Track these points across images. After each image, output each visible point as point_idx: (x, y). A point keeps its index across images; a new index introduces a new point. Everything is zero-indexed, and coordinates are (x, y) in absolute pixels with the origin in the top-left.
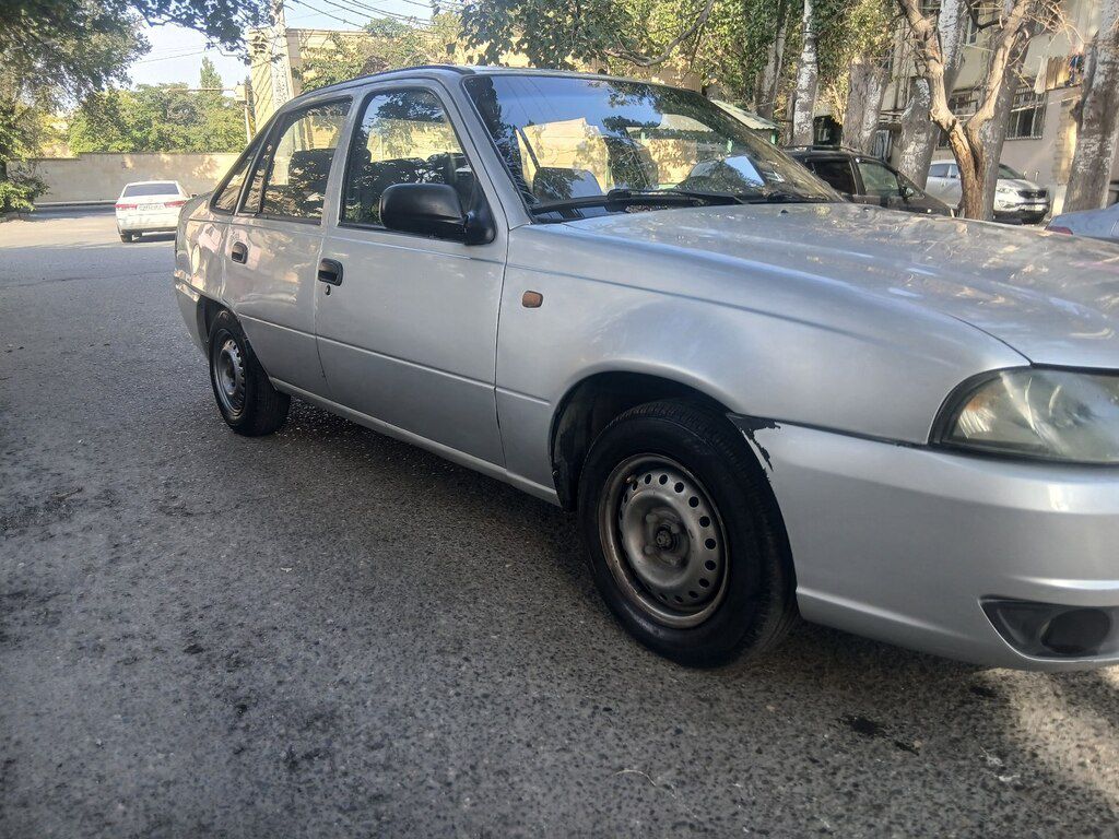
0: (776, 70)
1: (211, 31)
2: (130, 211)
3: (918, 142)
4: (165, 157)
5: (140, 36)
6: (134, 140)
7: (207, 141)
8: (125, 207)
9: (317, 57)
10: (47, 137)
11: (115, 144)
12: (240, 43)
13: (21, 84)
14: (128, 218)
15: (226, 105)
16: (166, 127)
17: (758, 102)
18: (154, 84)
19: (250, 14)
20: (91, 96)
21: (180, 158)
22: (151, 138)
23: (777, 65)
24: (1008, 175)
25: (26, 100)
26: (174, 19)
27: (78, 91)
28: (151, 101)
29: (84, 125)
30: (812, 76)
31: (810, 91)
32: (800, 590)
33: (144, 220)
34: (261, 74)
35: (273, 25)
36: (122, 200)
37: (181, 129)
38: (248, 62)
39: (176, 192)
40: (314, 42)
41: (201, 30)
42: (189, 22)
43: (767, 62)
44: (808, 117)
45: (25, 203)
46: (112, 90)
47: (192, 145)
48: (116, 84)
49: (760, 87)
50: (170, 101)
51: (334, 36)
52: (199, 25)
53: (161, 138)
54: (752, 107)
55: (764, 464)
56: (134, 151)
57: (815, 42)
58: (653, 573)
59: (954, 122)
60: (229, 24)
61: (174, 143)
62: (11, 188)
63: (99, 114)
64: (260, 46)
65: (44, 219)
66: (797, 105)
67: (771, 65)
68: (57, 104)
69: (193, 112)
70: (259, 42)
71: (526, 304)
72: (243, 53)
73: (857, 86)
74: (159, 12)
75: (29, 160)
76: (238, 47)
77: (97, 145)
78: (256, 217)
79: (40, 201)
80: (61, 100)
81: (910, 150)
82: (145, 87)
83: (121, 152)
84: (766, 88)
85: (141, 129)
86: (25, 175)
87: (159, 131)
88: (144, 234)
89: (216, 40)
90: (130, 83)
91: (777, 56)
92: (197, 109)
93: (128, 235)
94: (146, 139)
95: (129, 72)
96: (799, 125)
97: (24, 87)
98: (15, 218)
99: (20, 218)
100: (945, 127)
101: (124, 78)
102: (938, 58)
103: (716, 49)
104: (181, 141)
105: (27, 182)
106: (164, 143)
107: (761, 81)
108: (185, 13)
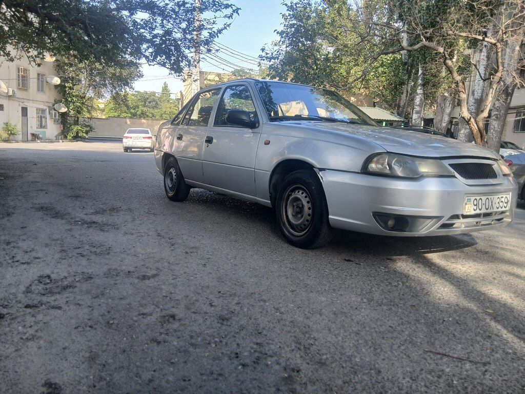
0: (407, 97)
1: (172, 69)
2: (129, 139)
3: (466, 129)
4: (143, 121)
5: (140, 71)
6: (131, 113)
7: (161, 116)
8: (127, 137)
9: (211, 83)
10: (96, 110)
11: (123, 114)
12: (183, 74)
13: (89, 87)
14: (127, 142)
15: (171, 102)
16: (145, 109)
17: (398, 109)
18: (142, 91)
19: (187, 63)
20: (117, 93)
21: (150, 121)
22: (138, 113)
23: (407, 94)
24: (515, 148)
25: (90, 93)
26: (159, 64)
27: (112, 91)
28: (140, 98)
29: (112, 105)
30: (421, 100)
31: (420, 106)
32: (330, 217)
33: (134, 143)
34: (188, 88)
35: (196, 68)
36: (126, 135)
37: (151, 110)
38: (184, 81)
39: (148, 133)
40: (210, 77)
41: (168, 68)
42: (164, 65)
43: (402, 93)
44: (419, 117)
45: (85, 135)
46: (126, 92)
47: (155, 117)
48: (128, 89)
49: (399, 103)
50: (148, 99)
51: (219, 75)
52: (168, 66)
53: (142, 114)
54: (395, 111)
55: (321, 181)
56: (131, 118)
57: (424, 85)
58: (294, 221)
59: (470, 118)
60: (179, 66)
61: (147, 116)
62: (80, 128)
63: (119, 101)
64: (190, 76)
65: (90, 142)
66: (414, 112)
67: (405, 94)
68: (103, 96)
69: (157, 103)
70: (190, 74)
71: (265, 144)
72: (183, 78)
73: (440, 104)
74: (153, 60)
75: (88, 118)
76: (181, 75)
77: (116, 114)
78: (187, 125)
79: (91, 135)
80: (104, 94)
81: (462, 132)
82: (138, 92)
83: (125, 118)
84: (402, 104)
85: (134, 109)
86: (86, 124)
87: (142, 111)
88: (133, 150)
89: (173, 72)
90: (134, 89)
91: (407, 91)
92: (159, 103)
93: (127, 149)
94: (136, 113)
95: (134, 85)
96: (415, 120)
97: (91, 88)
98: (79, 141)
99: (81, 141)
100: (466, 120)
101: (131, 87)
102: (464, 91)
103: (380, 86)
104: (150, 115)
105: (87, 126)
106: (143, 115)
107: (400, 101)
108: (163, 61)
